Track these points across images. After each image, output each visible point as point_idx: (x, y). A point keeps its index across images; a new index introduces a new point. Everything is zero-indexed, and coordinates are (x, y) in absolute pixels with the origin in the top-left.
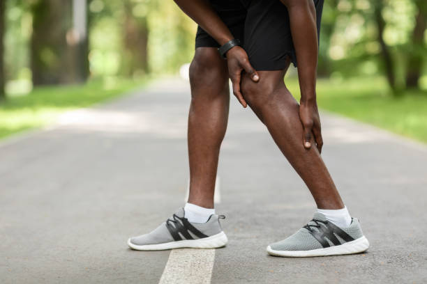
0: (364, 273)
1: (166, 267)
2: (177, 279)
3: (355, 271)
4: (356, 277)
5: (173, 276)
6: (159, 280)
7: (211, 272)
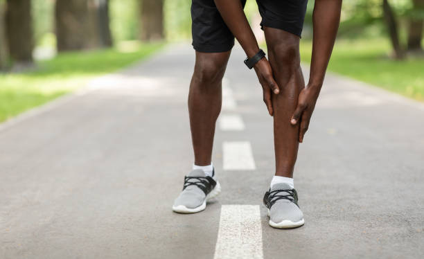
0: (404, 240)
1: (219, 236)
2: (232, 247)
3: (395, 238)
4: (397, 244)
5: (227, 245)
6: (214, 249)
7: (261, 240)
